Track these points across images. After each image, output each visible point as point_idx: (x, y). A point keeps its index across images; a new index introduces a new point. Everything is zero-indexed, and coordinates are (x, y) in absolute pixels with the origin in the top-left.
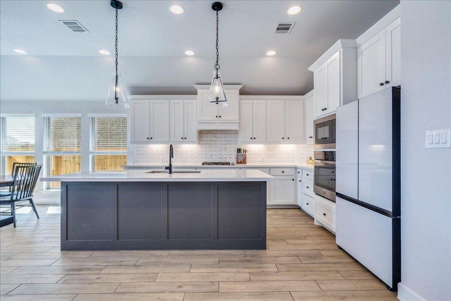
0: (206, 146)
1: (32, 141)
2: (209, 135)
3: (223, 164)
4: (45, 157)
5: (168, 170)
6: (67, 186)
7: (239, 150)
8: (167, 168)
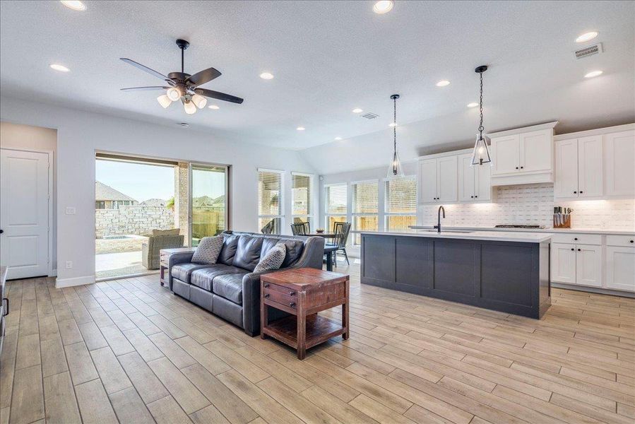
0: (507, 205)
1: (345, 204)
2: (511, 191)
3: (531, 227)
4: (353, 217)
5: (437, 230)
6: (365, 238)
7: (557, 210)
8: (435, 227)
